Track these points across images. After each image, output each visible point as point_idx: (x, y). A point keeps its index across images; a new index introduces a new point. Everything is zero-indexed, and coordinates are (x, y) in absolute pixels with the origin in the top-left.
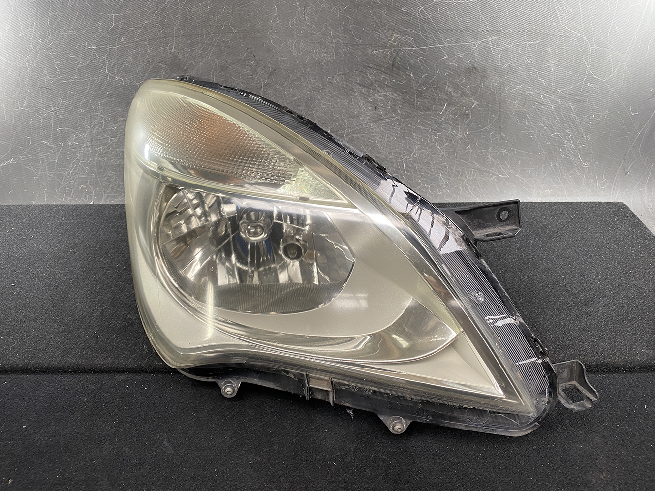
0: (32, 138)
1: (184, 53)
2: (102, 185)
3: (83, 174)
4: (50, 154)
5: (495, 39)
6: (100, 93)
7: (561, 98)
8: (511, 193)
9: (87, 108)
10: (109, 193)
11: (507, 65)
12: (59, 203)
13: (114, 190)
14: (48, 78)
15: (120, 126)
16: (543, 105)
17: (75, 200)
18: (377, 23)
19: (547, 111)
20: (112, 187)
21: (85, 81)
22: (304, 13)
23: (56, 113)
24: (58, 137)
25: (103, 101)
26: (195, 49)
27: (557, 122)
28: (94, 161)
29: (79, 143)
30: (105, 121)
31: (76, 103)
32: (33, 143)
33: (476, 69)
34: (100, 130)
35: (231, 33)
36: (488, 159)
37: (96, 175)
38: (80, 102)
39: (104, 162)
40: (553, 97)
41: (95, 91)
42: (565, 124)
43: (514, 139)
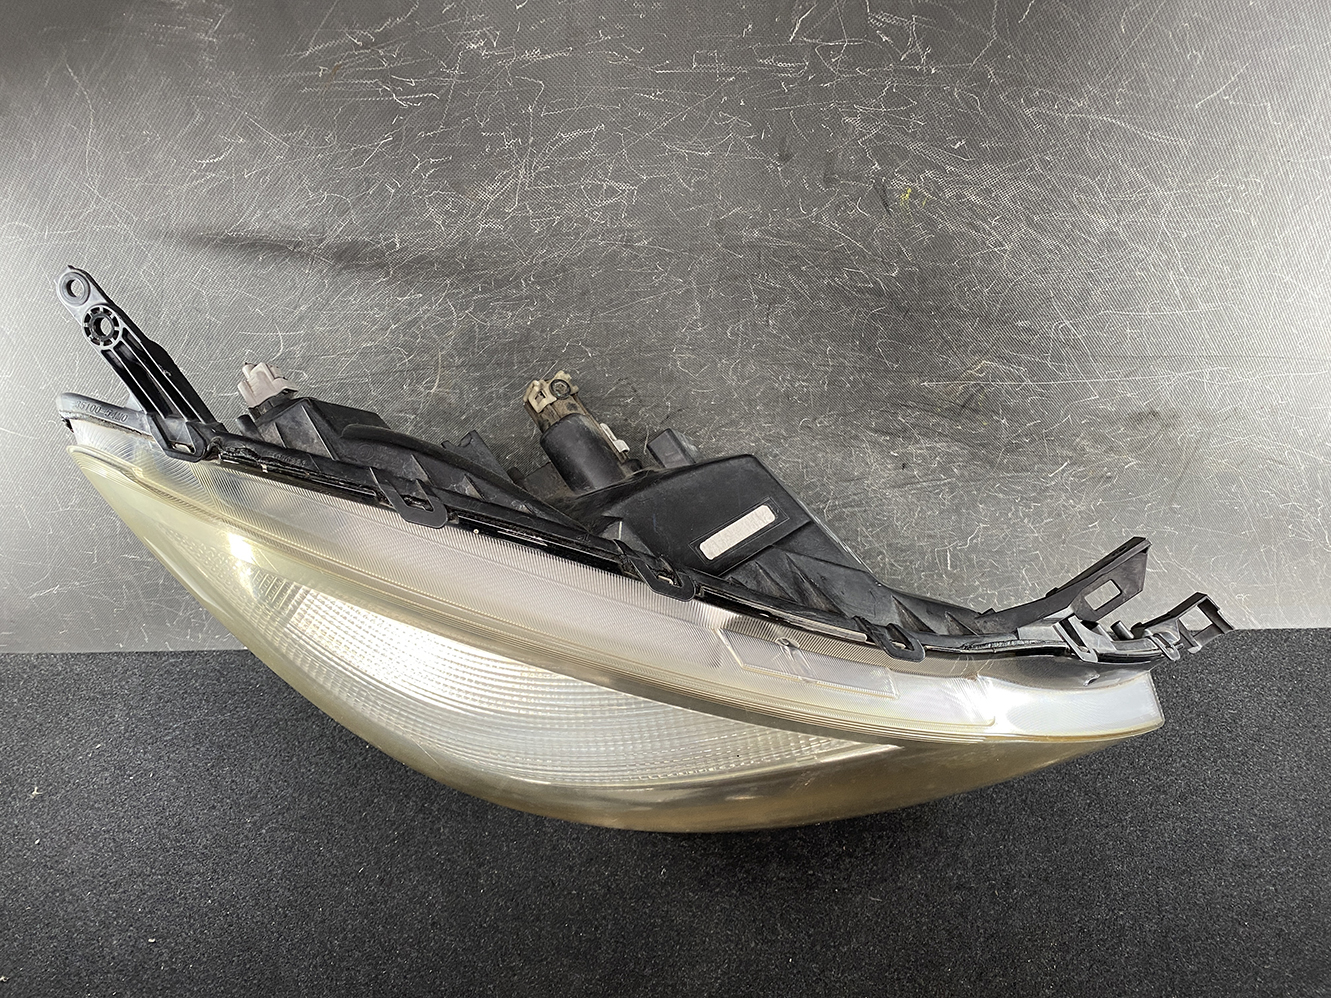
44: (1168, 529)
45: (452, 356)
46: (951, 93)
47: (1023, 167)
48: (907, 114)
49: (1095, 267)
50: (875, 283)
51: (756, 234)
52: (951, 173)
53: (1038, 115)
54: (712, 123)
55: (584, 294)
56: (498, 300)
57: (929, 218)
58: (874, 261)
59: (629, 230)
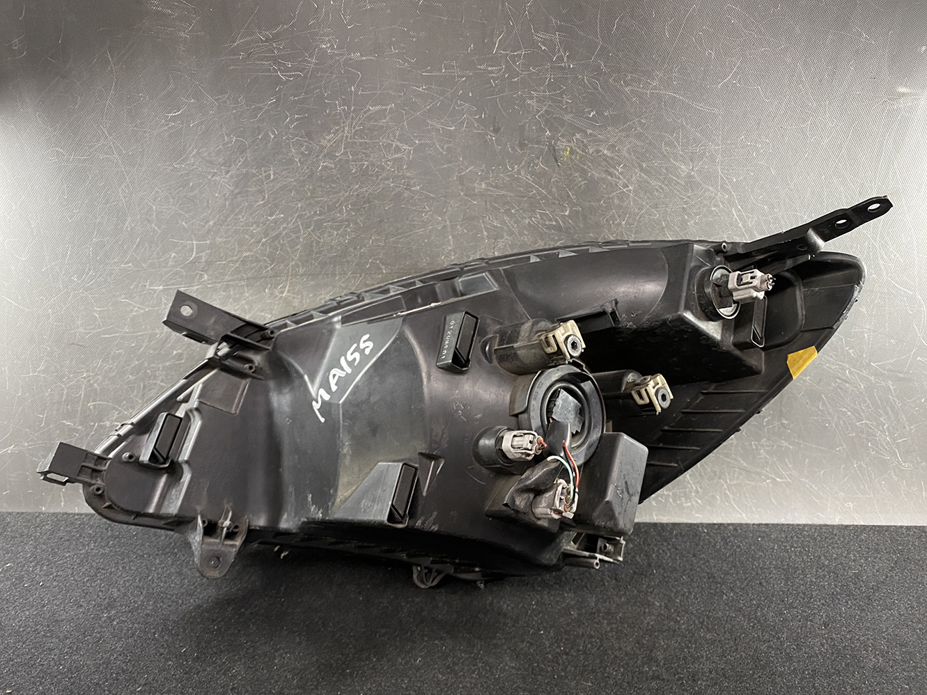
0: (47, 417)
1: (302, 299)
4: (74, 439)
7: (876, 374)
8: (793, 507)
9: (140, 374)
14: (82, 331)
16: (848, 383)
19: (853, 391)
21: (141, 335)
22: (494, 247)
23: (89, 381)
24: (89, 415)
25: (167, 364)
26: (321, 294)
27: (868, 407)
31: (123, 367)
32: (47, 424)
35: (379, 274)
36: (760, 454)
38: (129, 365)
40: (864, 373)
41: (155, 350)
42: (879, 410)
43: (800, 428)
44: (785, 444)
45: (298, 267)
46: (583, 80)
47: (630, 128)
48: (561, 95)
49: (686, 203)
50: (556, 221)
51: (483, 186)
52: (591, 134)
53: (632, 91)
54: (454, 107)
55: (381, 222)
56: (329, 221)
57: (582, 168)
58: (554, 203)
59: (408, 178)
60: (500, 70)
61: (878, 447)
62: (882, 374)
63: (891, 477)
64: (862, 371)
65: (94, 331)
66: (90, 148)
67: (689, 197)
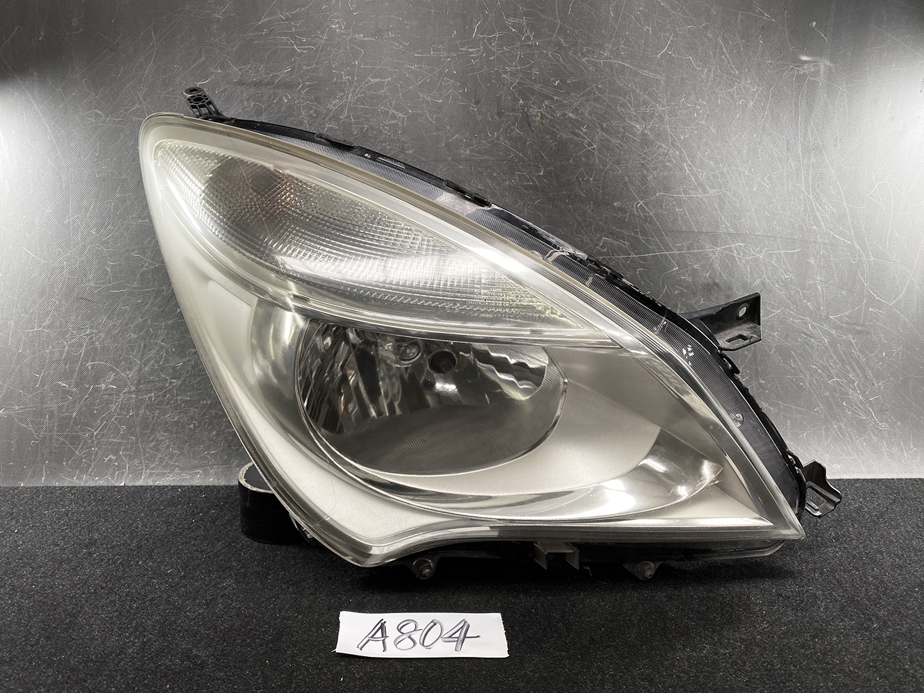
0: (43, 376)
2: (144, 454)
3: (113, 438)
4: (66, 403)
5: (741, 246)
6: (167, 310)
7: (836, 328)
9: (142, 333)
10: (153, 469)
11: (758, 281)
12: (66, 485)
13: (164, 463)
14: (93, 285)
15: (189, 361)
16: (812, 337)
17: (93, 480)
18: (579, 223)
19: (818, 346)
20: (161, 458)
21: (148, 292)
23: (91, 338)
24: (85, 377)
25: (170, 323)
27: (835, 362)
28: (137, 415)
29: (118, 386)
30: (167, 352)
31: (127, 324)
32: (43, 384)
33: (717, 285)
34: (156, 367)
37: (137, 439)
38: (132, 323)
39: (153, 418)
40: (825, 327)
41: (159, 307)
42: (846, 366)
43: (777, 387)
46: (547, 54)
47: (590, 92)
48: (530, 68)
49: (644, 159)
50: (533, 181)
51: (468, 152)
52: (557, 100)
53: (588, 61)
54: (441, 83)
57: (553, 131)
58: (530, 165)
59: (403, 142)
60: (479, 51)
61: (853, 407)
62: (842, 327)
63: (871, 438)
64: (823, 325)
65: (104, 286)
66: (126, 111)
67: (645, 153)
